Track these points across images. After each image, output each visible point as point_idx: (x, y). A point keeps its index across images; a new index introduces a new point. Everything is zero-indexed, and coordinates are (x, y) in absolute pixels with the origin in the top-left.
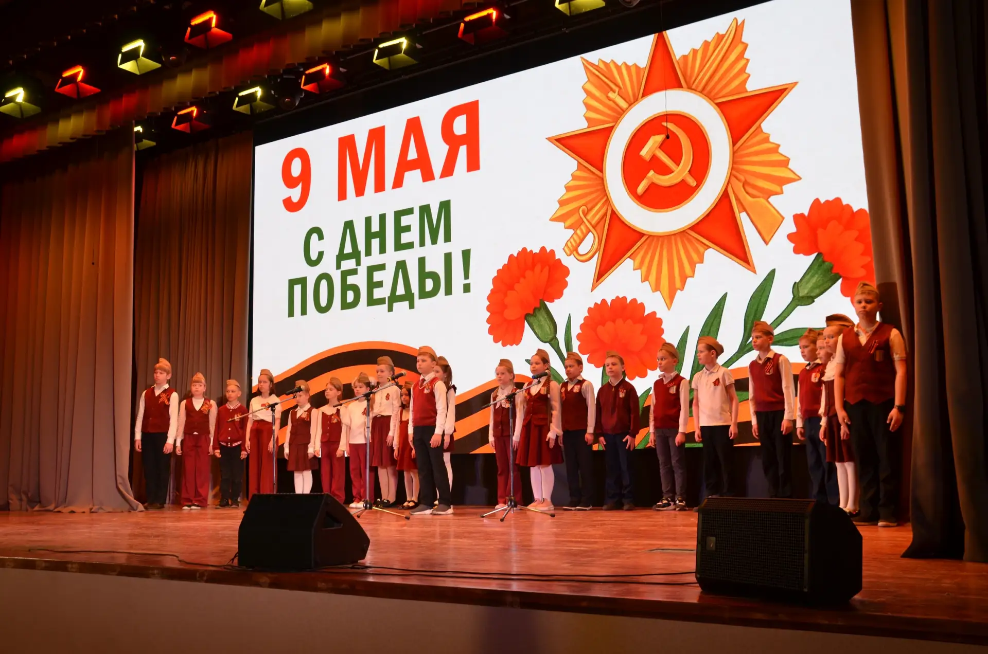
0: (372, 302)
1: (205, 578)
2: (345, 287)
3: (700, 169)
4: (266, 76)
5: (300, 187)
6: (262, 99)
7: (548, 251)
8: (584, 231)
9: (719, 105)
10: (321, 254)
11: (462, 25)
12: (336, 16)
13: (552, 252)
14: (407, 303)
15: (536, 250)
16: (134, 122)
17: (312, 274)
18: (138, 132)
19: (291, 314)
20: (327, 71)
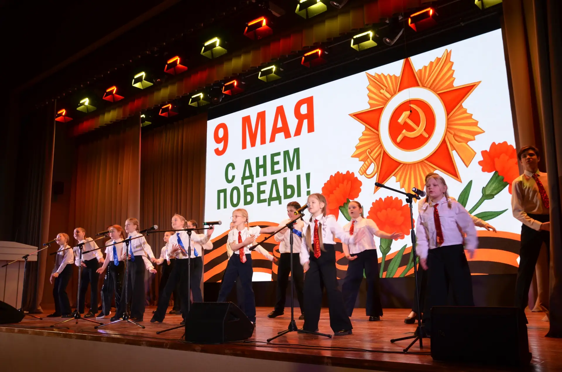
0: (260, 201)
1: (168, 346)
2: (246, 194)
3: (430, 128)
4: (205, 87)
5: (223, 143)
6: (203, 99)
7: (351, 173)
8: (369, 162)
9: (439, 94)
10: (234, 177)
11: (303, 58)
12: (239, 56)
13: (353, 173)
14: (278, 201)
15: (344, 173)
16: (140, 113)
17: (229, 187)
18: (143, 117)
19: (219, 208)
20: (235, 84)
